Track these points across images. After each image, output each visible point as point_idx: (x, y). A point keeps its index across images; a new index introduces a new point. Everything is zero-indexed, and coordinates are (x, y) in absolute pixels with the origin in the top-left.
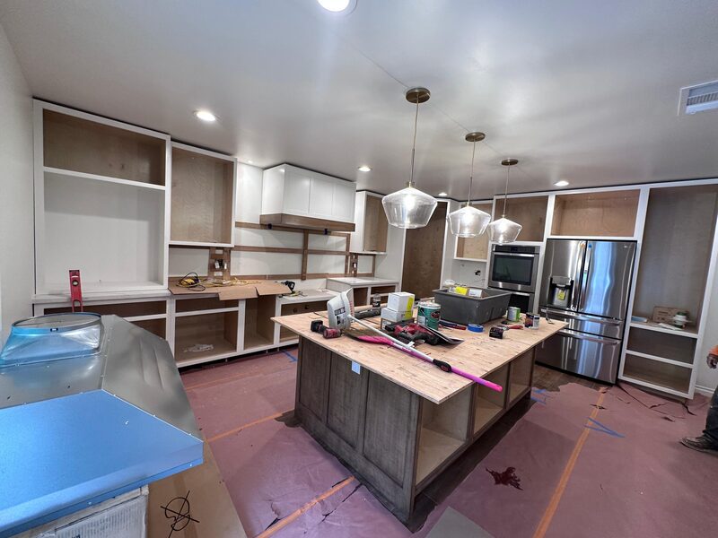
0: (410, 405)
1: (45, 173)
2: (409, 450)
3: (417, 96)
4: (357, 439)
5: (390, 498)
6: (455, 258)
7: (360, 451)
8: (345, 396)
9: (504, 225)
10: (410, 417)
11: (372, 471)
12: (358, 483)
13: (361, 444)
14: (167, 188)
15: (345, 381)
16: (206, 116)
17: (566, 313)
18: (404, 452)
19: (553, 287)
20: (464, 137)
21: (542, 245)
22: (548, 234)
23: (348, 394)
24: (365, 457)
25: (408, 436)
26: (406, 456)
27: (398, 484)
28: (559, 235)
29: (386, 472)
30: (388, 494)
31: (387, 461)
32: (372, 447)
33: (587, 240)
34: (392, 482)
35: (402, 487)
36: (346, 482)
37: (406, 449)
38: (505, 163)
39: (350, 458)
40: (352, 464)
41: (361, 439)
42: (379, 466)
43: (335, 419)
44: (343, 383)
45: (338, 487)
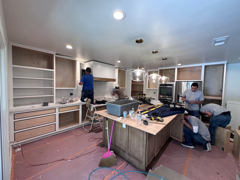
0: (143, 137)
1: (13, 67)
2: (144, 151)
3: (139, 41)
4: (126, 149)
5: (138, 167)
6: (147, 88)
7: (127, 153)
8: (121, 136)
9: (164, 78)
10: (143, 140)
11: (132, 159)
12: (127, 163)
13: (127, 151)
14: (54, 70)
15: (121, 131)
16: (69, 47)
17: (182, 104)
18: (142, 151)
19: (179, 96)
20: (152, 52)
21: (174, 83)
22: (176, 80)
23: (122, 135)
24: (129, 155)
25: (143, 147)
26: (143, 152)
27: (141, 162)
28: (179, 80)
29: (136, 159)
30: (138, 166)
31: (137, 155)
32: (131, 151)
33: (188, 81)
34: (138, 162)
35: (142, 163)
36: (124, 164)
37: (143, 150)
38: (163, 59)
39: (124, 156)
40: (124, 158)
41: (127, 149)
42: (134, 157)
43: (117, 143)
44: (120, 132)
45: (121, 165)
